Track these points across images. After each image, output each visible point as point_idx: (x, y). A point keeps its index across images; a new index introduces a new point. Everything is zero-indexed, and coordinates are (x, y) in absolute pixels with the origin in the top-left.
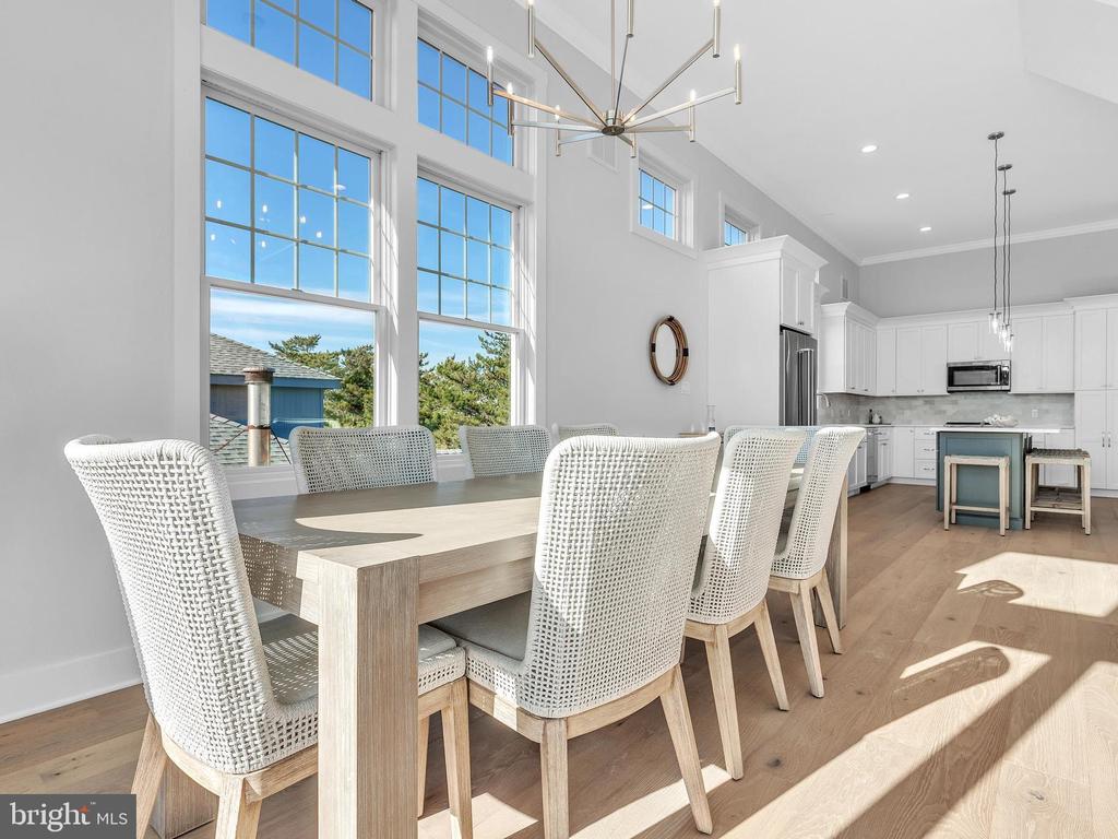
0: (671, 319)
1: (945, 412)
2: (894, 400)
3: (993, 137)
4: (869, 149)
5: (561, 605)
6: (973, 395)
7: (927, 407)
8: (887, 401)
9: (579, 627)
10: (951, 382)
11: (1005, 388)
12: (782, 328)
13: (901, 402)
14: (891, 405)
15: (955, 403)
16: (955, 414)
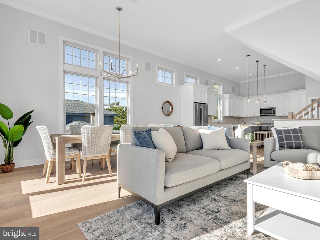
0: (168, 102)
1: (261, 121)
2: (249, 118)
3: (247, 56)
4: (219, 60)
5: (84, 144)
6: (267, 116)
7: (257, 120)
8: (247, 118)
9: (87, 147)
10: (261, 113)
11: (274, 114)
12: (194, 103)
13: (250, 118)
14: (248, 119)
15: (264, 118)
16: (264, 121)
